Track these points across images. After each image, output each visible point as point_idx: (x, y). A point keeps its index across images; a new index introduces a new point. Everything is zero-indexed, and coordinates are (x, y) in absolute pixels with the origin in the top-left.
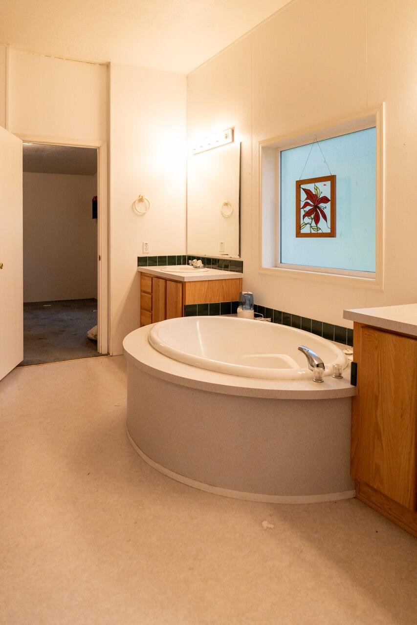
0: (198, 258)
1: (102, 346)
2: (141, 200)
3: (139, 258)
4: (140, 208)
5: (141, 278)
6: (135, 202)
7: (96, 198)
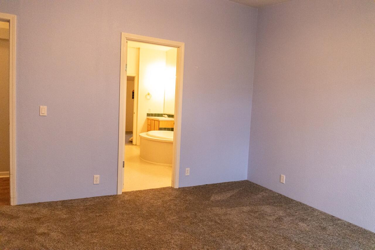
0: (166, 114)
1: (134, 142)
2: (149, 94)
3: (147, 114)
4: (148, 97)
5: (148, 121)
6: (146, 95)
7: (134, 90)
